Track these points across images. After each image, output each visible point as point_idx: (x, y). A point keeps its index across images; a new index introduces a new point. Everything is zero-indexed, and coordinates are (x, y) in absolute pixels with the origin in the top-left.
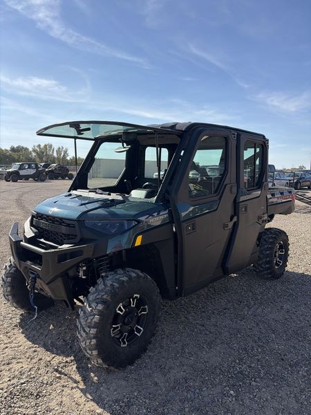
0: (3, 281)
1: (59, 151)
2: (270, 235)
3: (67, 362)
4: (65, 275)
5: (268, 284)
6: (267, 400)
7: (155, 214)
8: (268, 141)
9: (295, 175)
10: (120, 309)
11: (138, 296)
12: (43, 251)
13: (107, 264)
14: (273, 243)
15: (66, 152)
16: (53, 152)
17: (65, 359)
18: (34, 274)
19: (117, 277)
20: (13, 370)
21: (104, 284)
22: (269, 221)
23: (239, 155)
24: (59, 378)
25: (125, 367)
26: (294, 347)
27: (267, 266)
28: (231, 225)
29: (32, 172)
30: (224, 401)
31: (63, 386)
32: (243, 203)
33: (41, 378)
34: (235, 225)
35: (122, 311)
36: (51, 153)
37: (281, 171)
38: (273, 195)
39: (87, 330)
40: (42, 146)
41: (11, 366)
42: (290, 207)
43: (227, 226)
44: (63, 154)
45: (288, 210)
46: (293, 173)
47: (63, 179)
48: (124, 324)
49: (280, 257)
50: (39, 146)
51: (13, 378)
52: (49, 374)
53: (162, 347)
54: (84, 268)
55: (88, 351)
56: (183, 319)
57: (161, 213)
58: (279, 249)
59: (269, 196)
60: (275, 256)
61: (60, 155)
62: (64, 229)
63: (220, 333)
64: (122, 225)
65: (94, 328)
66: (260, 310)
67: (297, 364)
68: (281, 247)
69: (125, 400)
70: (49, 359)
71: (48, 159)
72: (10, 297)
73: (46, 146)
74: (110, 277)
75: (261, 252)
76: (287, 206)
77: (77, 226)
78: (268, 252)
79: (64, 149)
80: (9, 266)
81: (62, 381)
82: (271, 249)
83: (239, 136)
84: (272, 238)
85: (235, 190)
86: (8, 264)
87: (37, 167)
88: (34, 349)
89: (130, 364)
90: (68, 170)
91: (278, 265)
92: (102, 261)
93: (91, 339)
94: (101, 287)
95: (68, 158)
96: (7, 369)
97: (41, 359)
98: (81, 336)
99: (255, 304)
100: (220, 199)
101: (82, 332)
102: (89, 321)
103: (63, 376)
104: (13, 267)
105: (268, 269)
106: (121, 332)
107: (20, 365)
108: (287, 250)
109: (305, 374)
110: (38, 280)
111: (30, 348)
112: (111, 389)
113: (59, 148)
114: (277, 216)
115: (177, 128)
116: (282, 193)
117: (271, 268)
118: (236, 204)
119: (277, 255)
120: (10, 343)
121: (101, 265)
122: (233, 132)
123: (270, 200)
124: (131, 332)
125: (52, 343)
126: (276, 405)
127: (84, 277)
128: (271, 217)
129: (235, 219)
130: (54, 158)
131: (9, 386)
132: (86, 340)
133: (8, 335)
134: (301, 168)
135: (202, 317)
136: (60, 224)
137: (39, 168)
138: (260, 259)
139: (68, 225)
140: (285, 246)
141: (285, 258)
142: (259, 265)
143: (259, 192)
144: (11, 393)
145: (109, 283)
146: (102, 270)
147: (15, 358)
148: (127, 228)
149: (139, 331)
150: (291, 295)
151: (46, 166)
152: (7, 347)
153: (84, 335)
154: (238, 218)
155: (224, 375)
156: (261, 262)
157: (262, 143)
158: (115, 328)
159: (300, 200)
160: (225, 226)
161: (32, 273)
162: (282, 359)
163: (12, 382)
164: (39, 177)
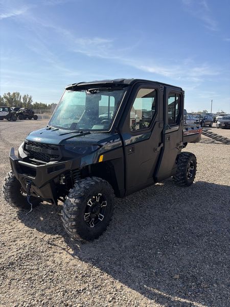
0: (5, 188)
1: (25, 98)
2: (185, 157)
3: (54, 238)
4: (52, 182)
5: (183, 189)
6: (183, 255)
7: (111, 141)
8: (184, 92)
9: (200, 117)
10: (90, 203)
11: (101, 194)
12: (36, 166)
13: (79, 174)
14: (186, 162)
15: (30, 99)
16: (20, 99)
17: (53, 237)
18: (29, 182)
19: (88, 182)
20: (18, 245)
21: (79, 187)
22: (184, 147)
23: (165, 101)
24: (51, 247)
25: (93, 240)
26: (200, 226)
27: (182, 177)
28: (159, 149)
29: (6, 114)
30: (157, 257)
31: (54, 252)
32: (167, 135)
33: (39, 248)
34: (162, 149)
35: (91, 204)
36: (19, 99)
37: (191, 114)
38: (187, 129)
39: (69, 216)
40: (11, 94)
41: (16, 242)
42: (198, 138)
43: (156, 149)
44: (28, 100)
45: (196, 140)
46: (199, 115)
47: (30, 119)
48: (92, 213)
49: (191, 171)
50: (9, 94)
51: (20, 249)
52: (44, 246)
53: (116, 228)
54: (64, 177)
55: (70, 230)
56: (128, 211)
57: (115, 141)
58: (190, 166)
59: (184, 130)
60: (188, 171)
61: (26, 101)
62: (50, 152)
63: (153, 220)
64: (90, 148)
65: (74, 214)
66: (178, 205)
67: (201, 235)
68: (191, 165)
69: (96, 258)
70: (42, 237)
71: (16, 104)
72: (10, 200)
73: (14, 94)
74: (82, 182)
75: (178, 168)
76: (196, 136)
77: (59, 149)
78: (183, 168)
79: (29, 96)
80: (8, 178)
81: (53, 250)
82: (185, 166)
83: (165, 88)
84: (185, 158)
85: (162, 125)
86: (7, 177)
87: (9, 110)
88: (30, 232)
89: (96, 239)
90: (33, 113)
91: (189, 177)
92: (75, 173)
93: (72, 221)
94: (77, 188)
95: (32, 104)
96: (14, 244)
97: (36, 237)
98: (65, 220)
99: (175, 202)
100: (152, 132)
101: (66, 218)
102: (70, 210)
103: (53, 246)
104: (12, 179)
105: (183, 179)
106: (90, 218)
107: (23, 242)
108: (195, 167)
109: (207, 241)
110: (32, 186)
111: (27, 231)
112: (86, 252)
113: (25, 96)
114: (189, 144)
115: (125, 82)
116: (193, 128)
117: (185, 178)
118: (163, 135)
119: (189, 170)
120: (13, 229)
121: (75, 176)
122: (161, 86)
123: (185, 133)
124: (96, 218)
125: (42, 228)
126: (189, 258)
127: (64, 184)
128: (185, 144)
129: (162, 145)
130: (21, 103)
131: (17, 254)
132: (68, 222)
133: (11, 224)
134: (205, 112)
135: (140, 210)
136: (47, 148)
137: (11, 111)
138: (177, 173)
139: (53, 149)
140: (194, 164)
141: (194, 172)
142: (177, 177)
143: (178, 127)
144: (20, 257)
145: (82, 186)
146: (75, 178)
147: (18, 238)
148: (93, 150)
149: (101, 217)
150: (198, 196)
151: (17, 109)
152: (11, 232)
153: (67, 219)
154: (164, 145)
155: (156, 243)
156: (178, 175)
157: (180, 94)
158: (87, 215)
159: (204, 134)
160: (155, 150)
161: (28, 181)
162: (192, 233)
163: (19, 251)
164: (11, 117)
